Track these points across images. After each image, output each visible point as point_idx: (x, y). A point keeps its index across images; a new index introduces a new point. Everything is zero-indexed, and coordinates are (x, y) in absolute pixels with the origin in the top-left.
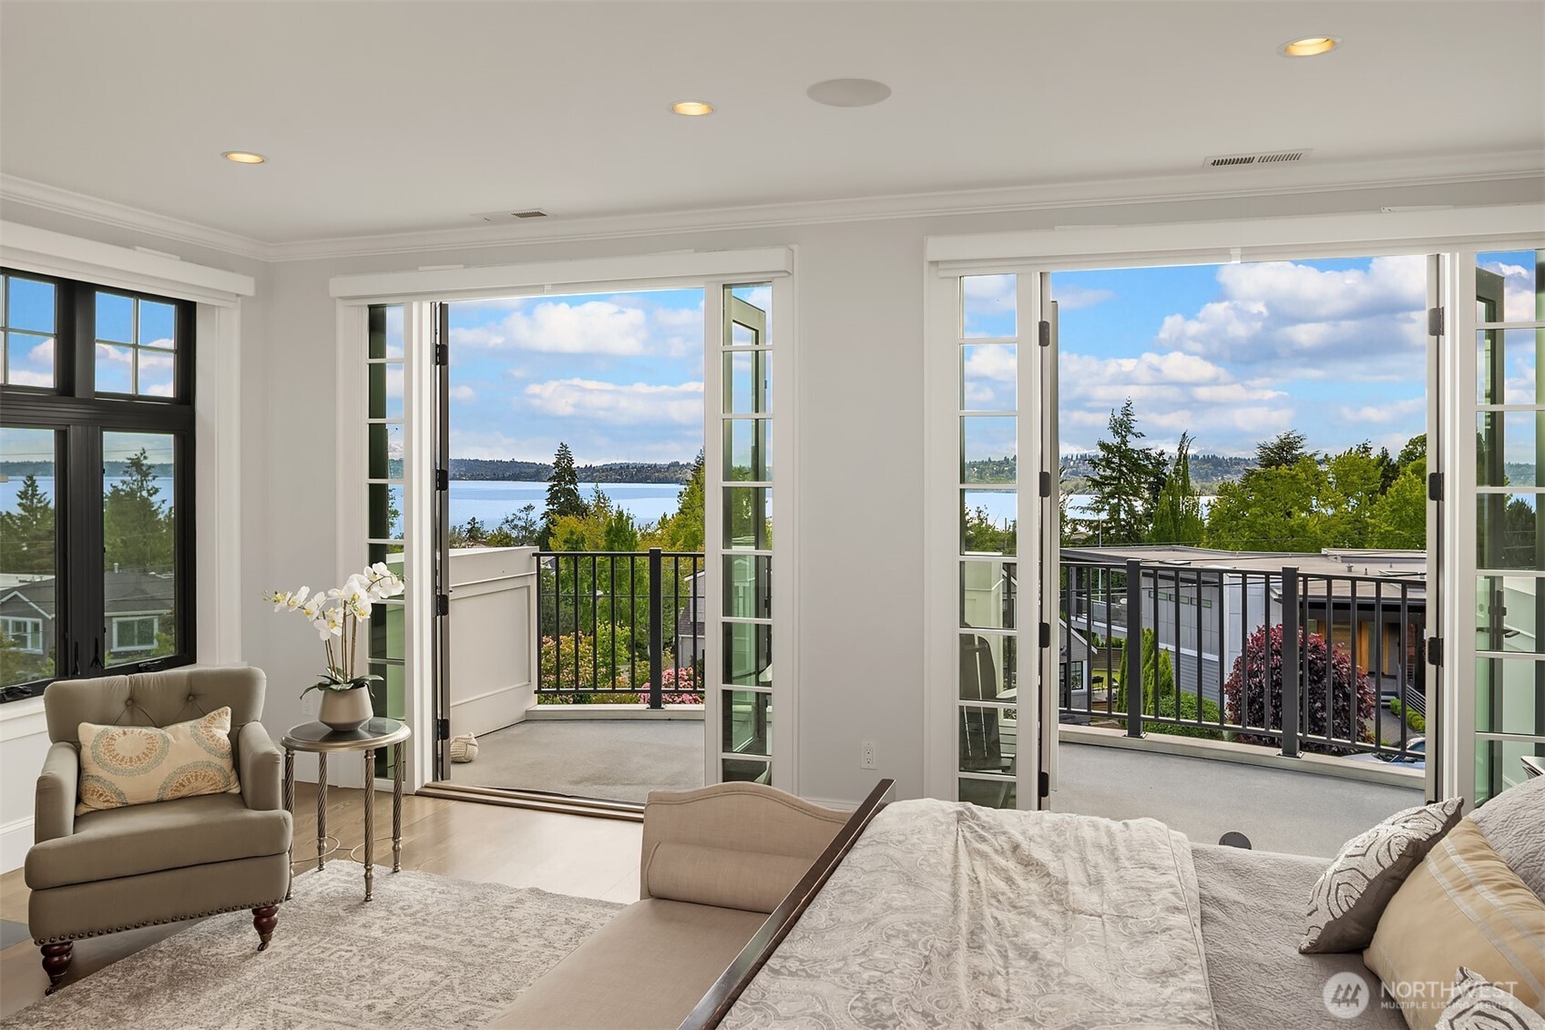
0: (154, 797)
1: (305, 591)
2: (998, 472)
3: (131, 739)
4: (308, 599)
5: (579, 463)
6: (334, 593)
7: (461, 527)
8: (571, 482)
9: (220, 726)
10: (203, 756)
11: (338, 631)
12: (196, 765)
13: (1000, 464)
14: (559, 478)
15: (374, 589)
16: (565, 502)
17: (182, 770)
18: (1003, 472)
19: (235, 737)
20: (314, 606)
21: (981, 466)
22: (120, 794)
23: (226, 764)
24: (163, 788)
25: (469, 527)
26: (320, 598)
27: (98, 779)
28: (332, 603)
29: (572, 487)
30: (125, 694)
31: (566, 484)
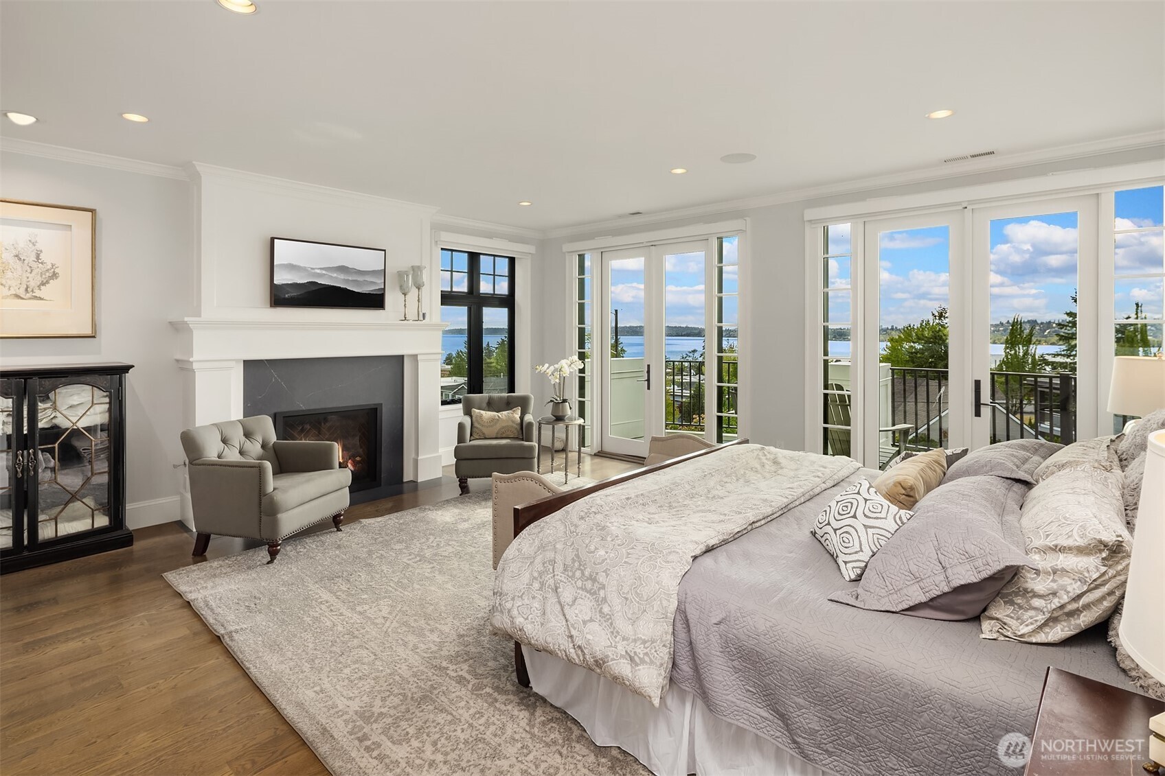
0: (494, 437)
1: (546, 365)
3: (487, 415)
4: (548, 368)
6: (556, 366)
9: (517, 414)
10: (511, 424)
11: (558, 381)
12: (508, 426)
15: (572, 366)
17: (503, 427)
19: (522, 418)
20: (550, 371)
22: (484, 434)
23: (518, 427)
24: (497, 433)
26: (552, 368)
27: (477, 428)
28: (556, 370)
30: (487, 401)
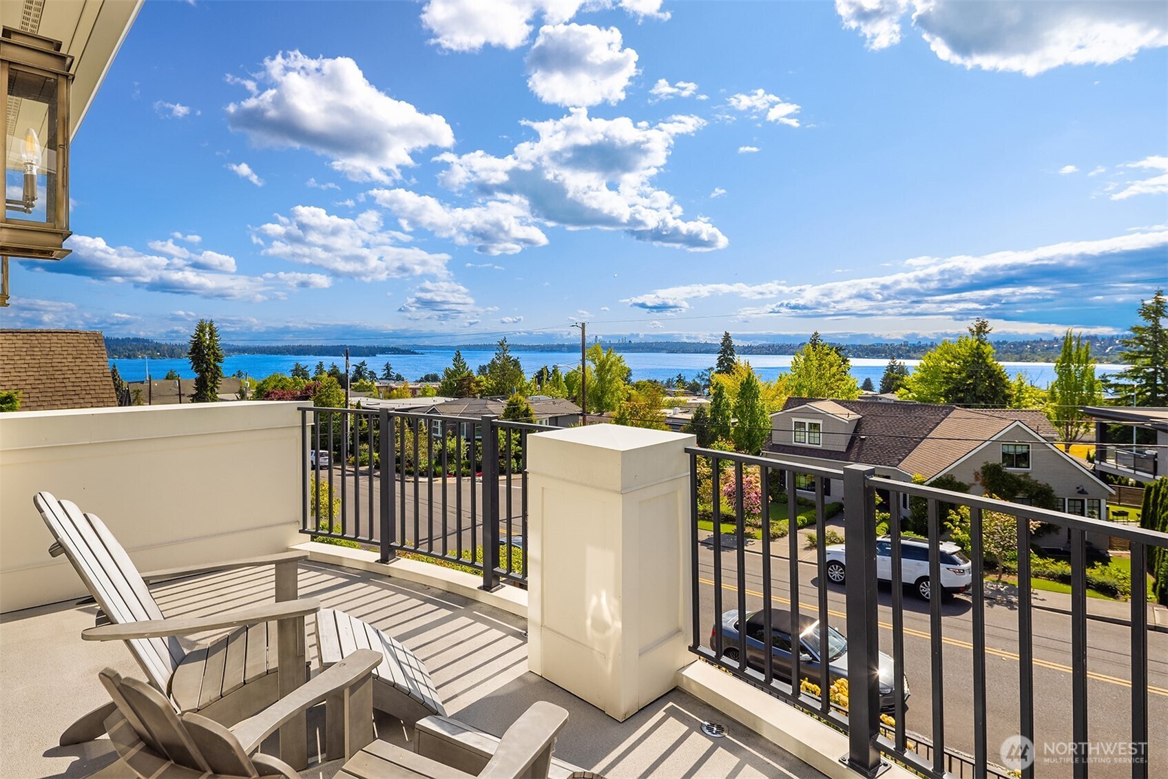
2: (1047, 349)
5: (735, 342)
7: (673, 379)
8: (732, 354)
13: (1050, 342)
14: (724, 352)
16: (726, 366)
18: (1053, 348)
21: (1034, 344)
25: (678, 379)
29: (731, 357)
31: (728, 355)
